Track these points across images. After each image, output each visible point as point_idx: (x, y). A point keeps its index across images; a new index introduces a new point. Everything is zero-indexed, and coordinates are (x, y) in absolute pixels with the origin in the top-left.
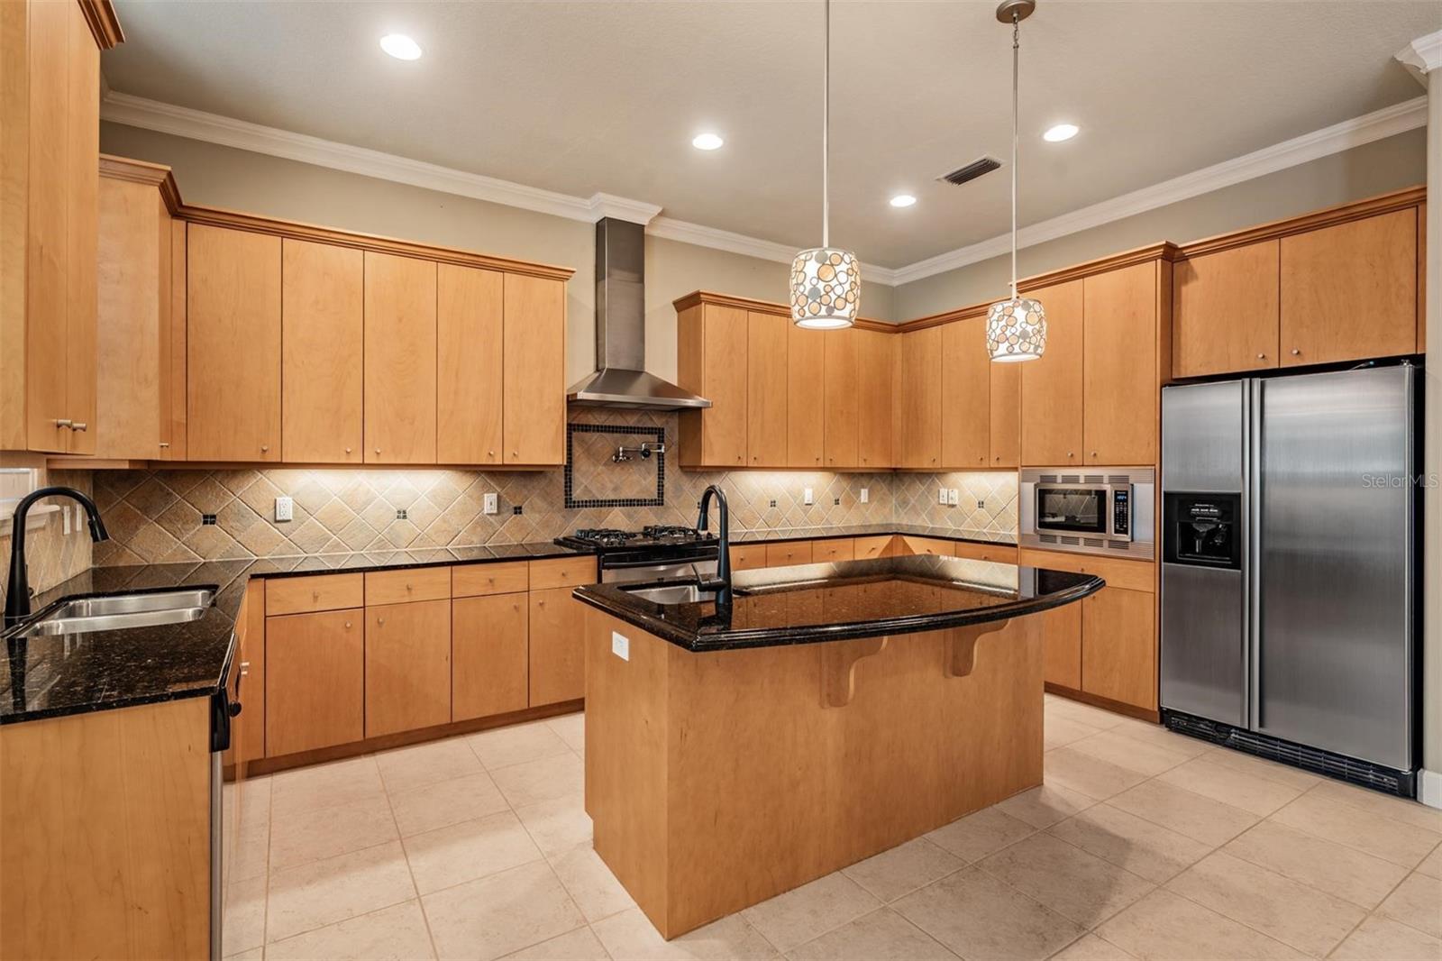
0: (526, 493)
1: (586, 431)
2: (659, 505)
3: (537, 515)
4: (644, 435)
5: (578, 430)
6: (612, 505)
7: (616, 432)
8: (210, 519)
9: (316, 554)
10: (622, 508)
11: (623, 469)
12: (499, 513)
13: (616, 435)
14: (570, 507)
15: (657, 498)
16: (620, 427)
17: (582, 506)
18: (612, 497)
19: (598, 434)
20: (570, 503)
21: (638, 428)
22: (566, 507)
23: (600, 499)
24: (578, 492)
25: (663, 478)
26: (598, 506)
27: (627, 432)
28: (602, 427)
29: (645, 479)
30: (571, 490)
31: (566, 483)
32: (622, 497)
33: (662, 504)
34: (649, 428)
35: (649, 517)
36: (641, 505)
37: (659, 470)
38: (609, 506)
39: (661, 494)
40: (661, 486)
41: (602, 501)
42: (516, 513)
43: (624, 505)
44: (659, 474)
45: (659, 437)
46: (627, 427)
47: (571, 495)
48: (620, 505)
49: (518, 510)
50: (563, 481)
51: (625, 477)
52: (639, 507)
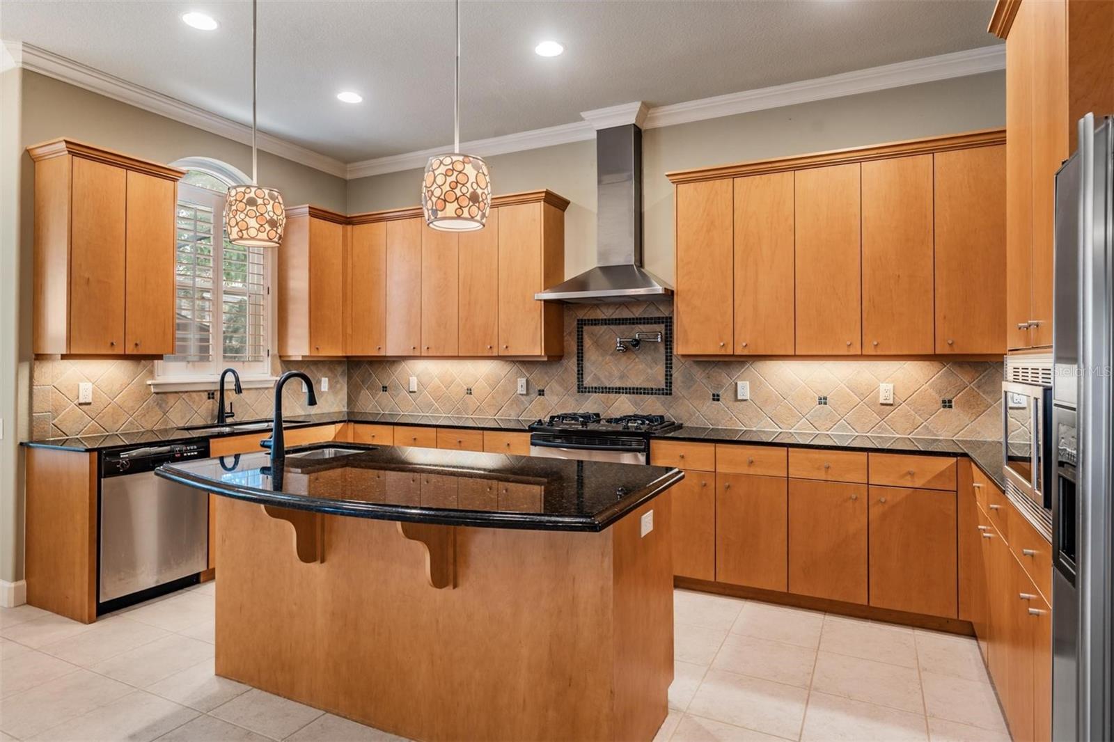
0: (547, 378)
1: (595, 324)
2: (667, 394)
3: (556, 398)
4: (649, 325)
5: (589, 324)
6: (619, 393)
7: (623, 324)
8: (385, 389)
9: (427, 414)
10: (628, 395)
11: (628, 358)
12: (527, 394)
13: (622, 327)
14: (582, 392)
15: (665, 388)
16: (626, 319)
17: (592, 392)
18: (618, 384)
19: (605, 327)
20: (582, 389)
21: (644, 318)
22: (579, 392)
23: (608, 386)
24: (589, 378)
25: (671, 368)
26: (606, 392)
27: (633, 324)
28: (609, 320)
29: (651, 368)
30: (582, 378)
31: (578, 371)
32: (629, 385)
33: (671, 394)
34: (655, 318)
35: (653, 406)
36: (648, 394)
37: (667, 360)
38: (616, 393)
39: (669, 383)
40: (668, 375)
41: (609, 388)
42: (540, 395)
43: (630, 393)
44: (666, 364)
45: (666, 326)
46: (633, 319)
47: (582, 381)
48: (626, 393)
49: (541, 393)
50: (576, 369)
51: (631, 366)
52: (646, 395)
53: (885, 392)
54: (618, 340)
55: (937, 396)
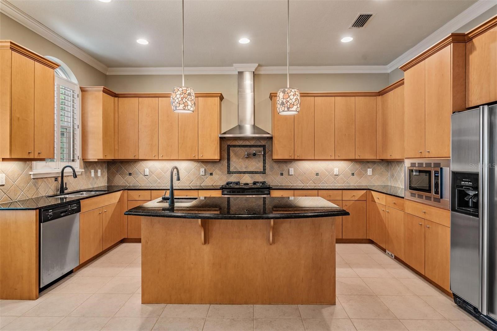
0: (214, 168)
1: (235, 147)
2: (264, 173)
3: (218, 176)
4: (257, 148)
5: (232, 147)
6: (245, 173)
7: (246, 147)
8: (130, 174)
9: (154, 185)
10: (249, 174)
11: (249, 160)
12: (205, 175)
14: (229, 173)
15: (263, 171)
16: (248, 145)
17: (234, 173)
18: (245, 170)
19: (239, 148)
20: (229, 172)
21: (255, 145)
23: (240, 171)
24: (232, 168)
25: (265, 164)
26: (240, 174)
27: (251, 147)
28: (241, 145)
29: (258, 164)
30: (229, 168)
31: (228, 165)
32: (249, 170)
33: (265, 173)
34: (259, 145)
35: (259, 178)
37: (264, 161)
38: (244, 173)
39: (264, 169)
40: (264, 167)
42: (211, 175)
45: (263, 148)
46: (251, 145)
49: (211, 174)
51: (250, 163)
52: (256, 174)
53: (336, 171)
54: (246, 153)
55: (350, 172)
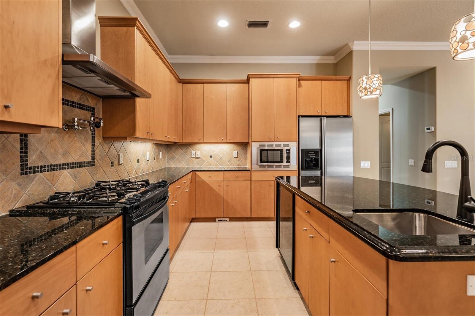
2: (92, 165)
4: (83, 111)
6: (63, 169)
7: (66, 104)
10: (69, 170)
11: (70, 137)
13: (66, 107)
14: (26, 173)
15: (91, 161)
16: (69, 101)
17: (38, 172)
18: (62, 161)
20: (25, 170)
21: (80, 105)
22: (22, 174)
23: (53, 164)
24: (34, 157)
25: (94, 145)
26: (52, 170)
30: (26, 156)
31: (21, 148)
32: (70, 161)
33: (94, 165)
34: (86, 106)
35: (87, 176)
36: (82, 166)
37: (92, 140)
38: (60, 169)
39: (93, 158)
40: (93, 152)
41: (54, 166)
43: (71, 168)
44: (92, 143)
45: (92, 114)
46: (73, 102)
47: (26, 161)
48: (68, 168)
50: (18, 146)
51: (72, 144)
52: (81, 168)
53: (148, 156)
54: (76, 119)
55: (154, 156)
